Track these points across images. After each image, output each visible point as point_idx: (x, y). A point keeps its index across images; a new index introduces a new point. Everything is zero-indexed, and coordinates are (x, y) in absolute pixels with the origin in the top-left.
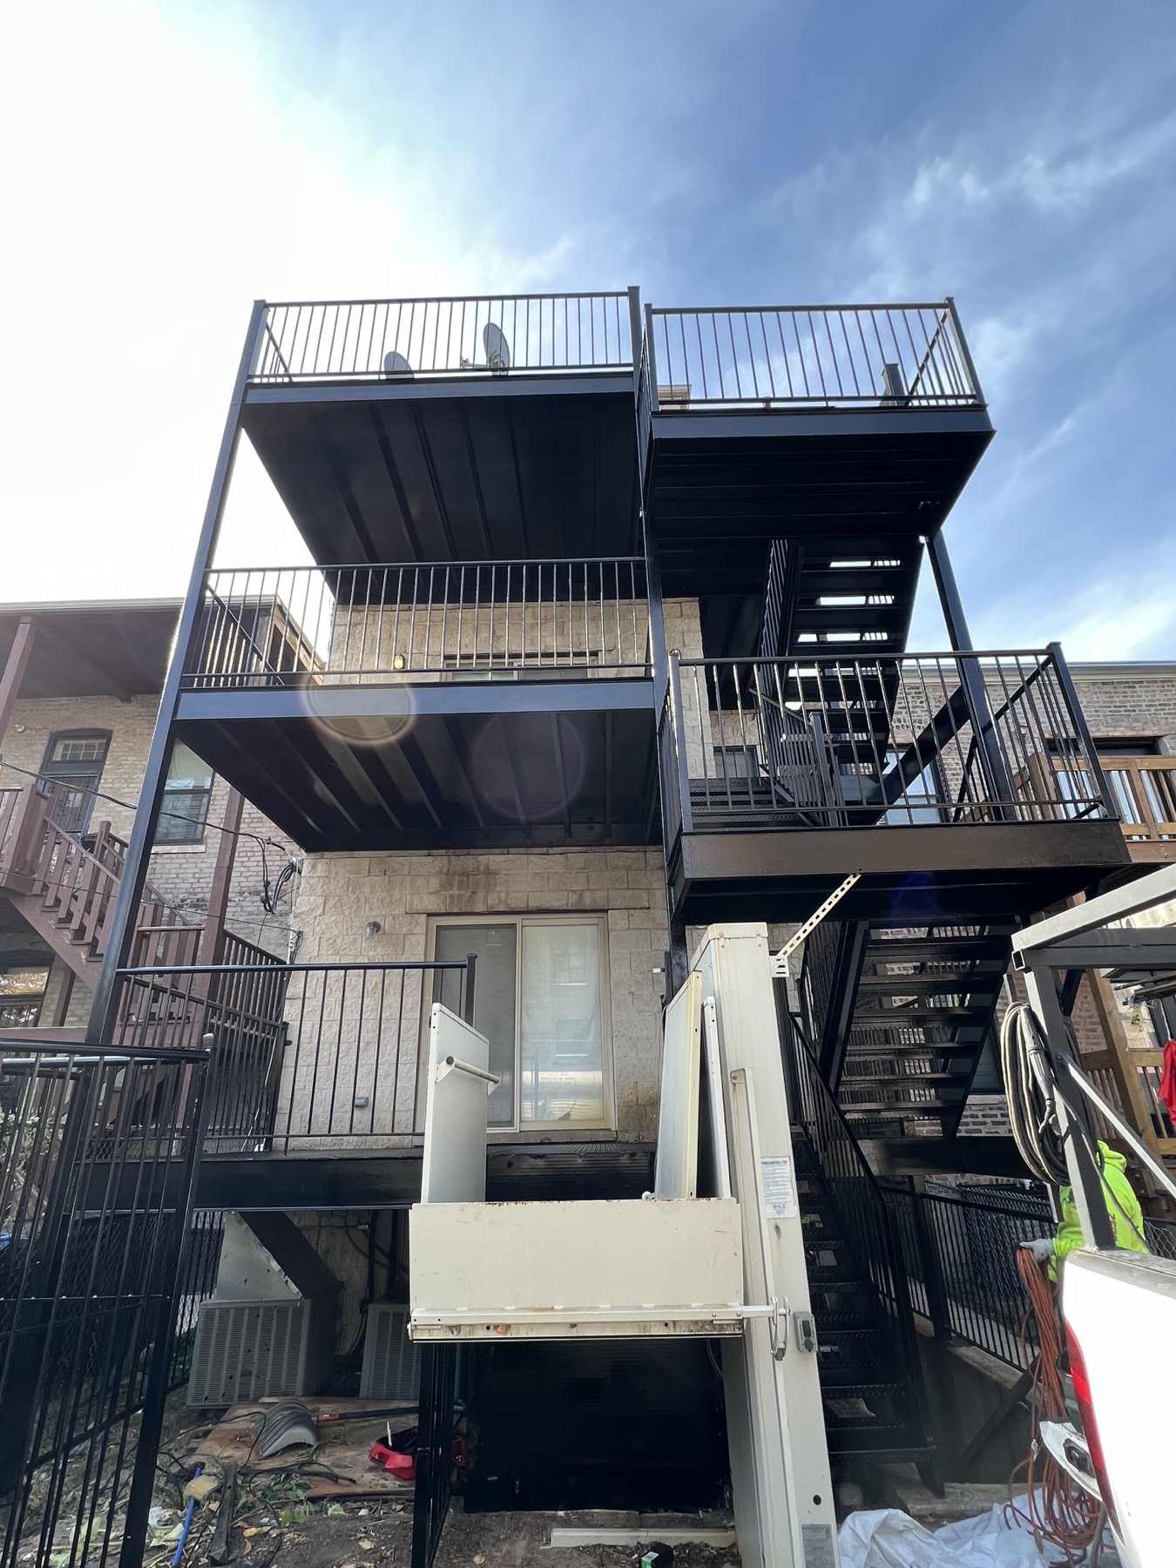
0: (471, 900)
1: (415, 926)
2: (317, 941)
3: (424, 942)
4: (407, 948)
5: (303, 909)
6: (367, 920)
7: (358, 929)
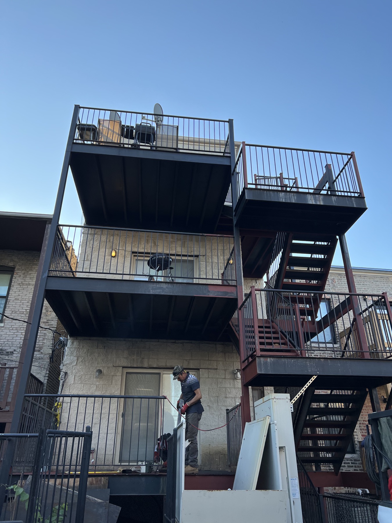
0: (142, 362)
1: (117, 372)
2: (73, 377)
3: (121, 379)
4: (113, 381)
5: (67, 362)
6: (96, 368)
7: (92, 372)
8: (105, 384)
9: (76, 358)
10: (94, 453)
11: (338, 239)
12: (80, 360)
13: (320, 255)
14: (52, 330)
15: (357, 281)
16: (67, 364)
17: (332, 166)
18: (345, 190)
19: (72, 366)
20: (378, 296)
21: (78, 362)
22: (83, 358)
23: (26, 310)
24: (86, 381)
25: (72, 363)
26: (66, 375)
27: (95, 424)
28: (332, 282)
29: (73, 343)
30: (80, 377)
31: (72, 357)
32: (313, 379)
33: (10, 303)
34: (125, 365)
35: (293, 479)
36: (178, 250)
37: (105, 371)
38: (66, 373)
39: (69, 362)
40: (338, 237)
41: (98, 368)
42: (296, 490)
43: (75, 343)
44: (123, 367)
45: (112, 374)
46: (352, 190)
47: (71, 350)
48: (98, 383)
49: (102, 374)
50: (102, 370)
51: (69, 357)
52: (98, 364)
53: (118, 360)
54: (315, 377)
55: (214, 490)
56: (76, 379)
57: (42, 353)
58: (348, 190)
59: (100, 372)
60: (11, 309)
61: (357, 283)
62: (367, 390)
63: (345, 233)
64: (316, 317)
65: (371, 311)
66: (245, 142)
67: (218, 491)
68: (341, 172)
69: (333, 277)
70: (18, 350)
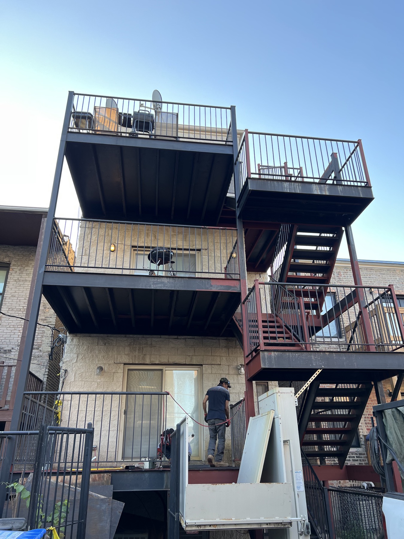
0: (144, 358)
1: (119, 369)
2: (74, 374)
3: (122, 376)
4: (115, 378)
5: (67, 359)
6: (97, 365)
7: (93, 370)
8: (106, 382)
9: (75, 356)
10: (97, 451)
11: (344, 231)
12: (80, 357)
13: (325, 247)
14: (50, 327)
15: (363, 274)
16: (66, 361)
17: (338, 154)
18: (351, 179)
19: (72, 363)
20: (385, 288)
21: (78, 360)
22: (83, 355)
23: (23, 307)
24: (86, 378)
25: (72, 360)
26: (66, 372)
27: (97, 421)
28: (338, 275)
29: (72, 340)
30: (81, 374)
31: (72, 355)
32: (318, 373)
33: (6, 300)
34: (127, 362)
35: (298, 472)
36: (179, 244)
37: (106, 368)
38: (66, 371)
39: (69, 360)
40: (343, 228)
41: (99, 365)
42: (300, 483)
43: (75, 340)
44: (125, 364)
45: (114, 371)
46: (358, 180)
47: (71, 347)
48: (99, 381)
49: (103, 371)
50: (103, 367)
51: (69, 355)
52: (98, 361)
53: (119, 357)
54: (320, 371)
55: (218, 484)
56: (76, 376)
57: (41, 351)
58: (355, 180)
59: (101, 369)
60: (8, 306)
61: (363, 276)
62: (373, 383)
63: (351, 224)
64: (322, 311)
65: (377, 305)
66: (248, 130)
67: (222, 485)
68: (347, 161)
69: (338, 271)
70: (16, 348)
